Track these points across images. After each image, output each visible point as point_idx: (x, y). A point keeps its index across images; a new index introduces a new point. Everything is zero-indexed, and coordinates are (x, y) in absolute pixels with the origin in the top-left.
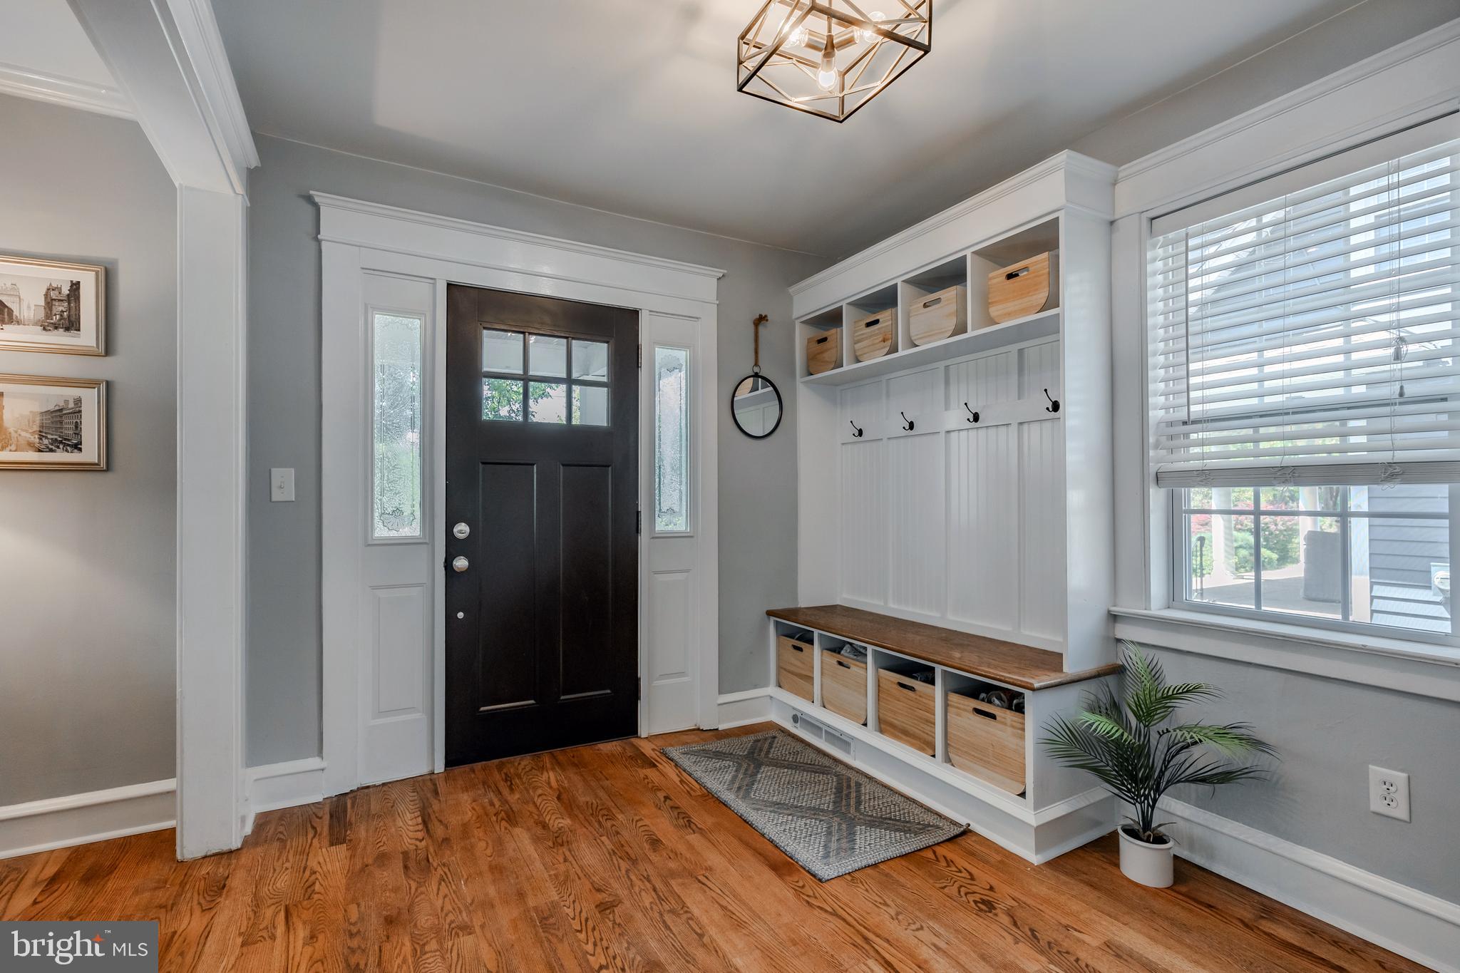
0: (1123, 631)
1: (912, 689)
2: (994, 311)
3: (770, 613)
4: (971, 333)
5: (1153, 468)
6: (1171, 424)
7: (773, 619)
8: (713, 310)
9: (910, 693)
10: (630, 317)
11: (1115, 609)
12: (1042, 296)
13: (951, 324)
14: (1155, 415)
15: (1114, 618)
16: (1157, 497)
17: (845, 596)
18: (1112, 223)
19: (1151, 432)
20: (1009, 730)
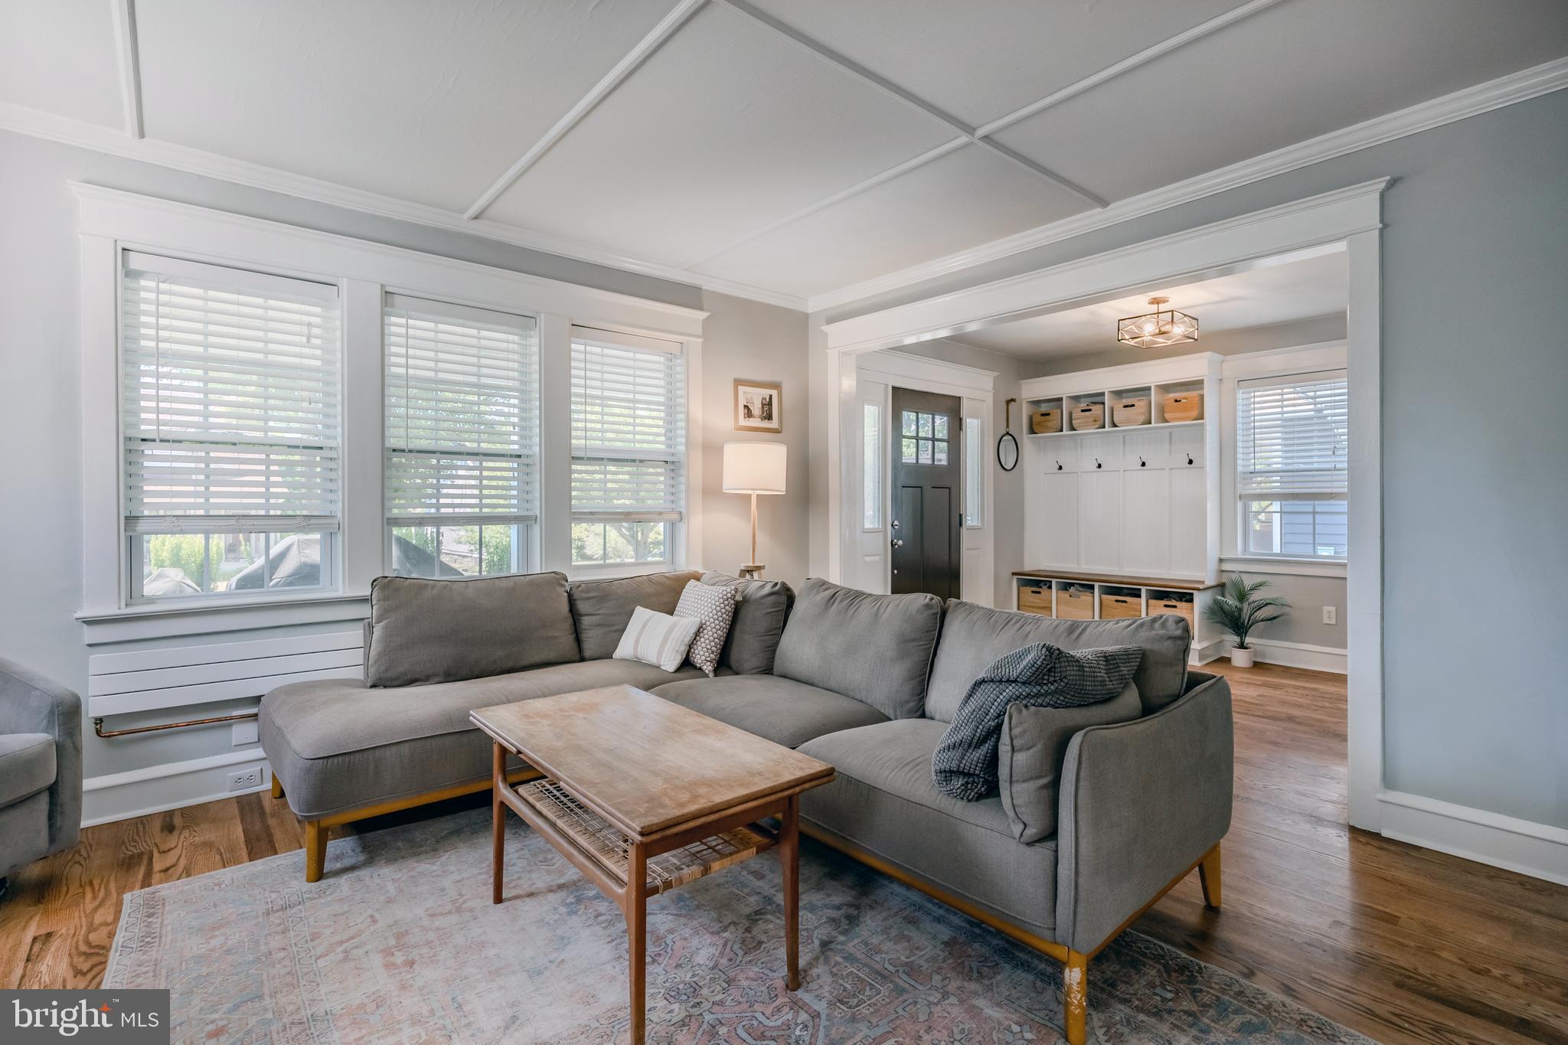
0: (1226, 567)
1: (1125, 602)
2: (1167, 416)
3: (1014, 574)
4: (1153, 425)
5: (1239, 492)
6: (1245, 473)
7: (1015, 577)
8: (991, 395)
9: (1124, 604)
10: (958, 400)
11: (1222, 557)
12: (1195, 413)
13: (1142, 418)
14: (1240, 469)
15: (1221, 560)
16: (1240, 505)
17: (1046, 564)
18: (1221, 380)
19: (1238, 475)
20: (1184, 611)
